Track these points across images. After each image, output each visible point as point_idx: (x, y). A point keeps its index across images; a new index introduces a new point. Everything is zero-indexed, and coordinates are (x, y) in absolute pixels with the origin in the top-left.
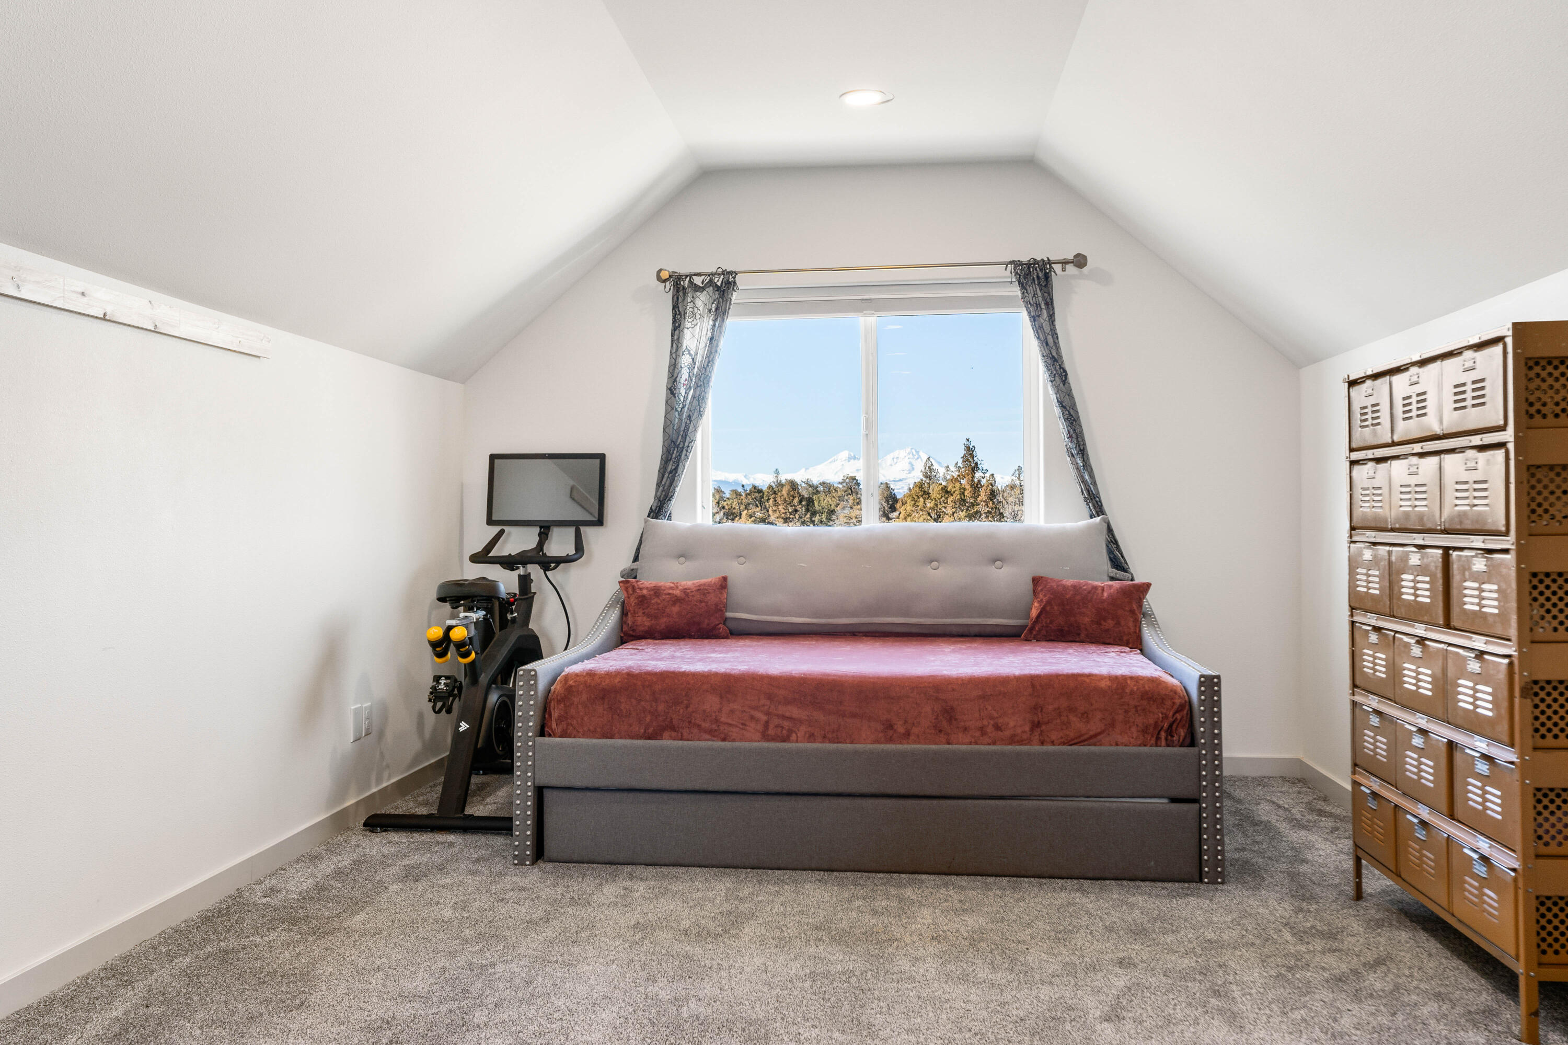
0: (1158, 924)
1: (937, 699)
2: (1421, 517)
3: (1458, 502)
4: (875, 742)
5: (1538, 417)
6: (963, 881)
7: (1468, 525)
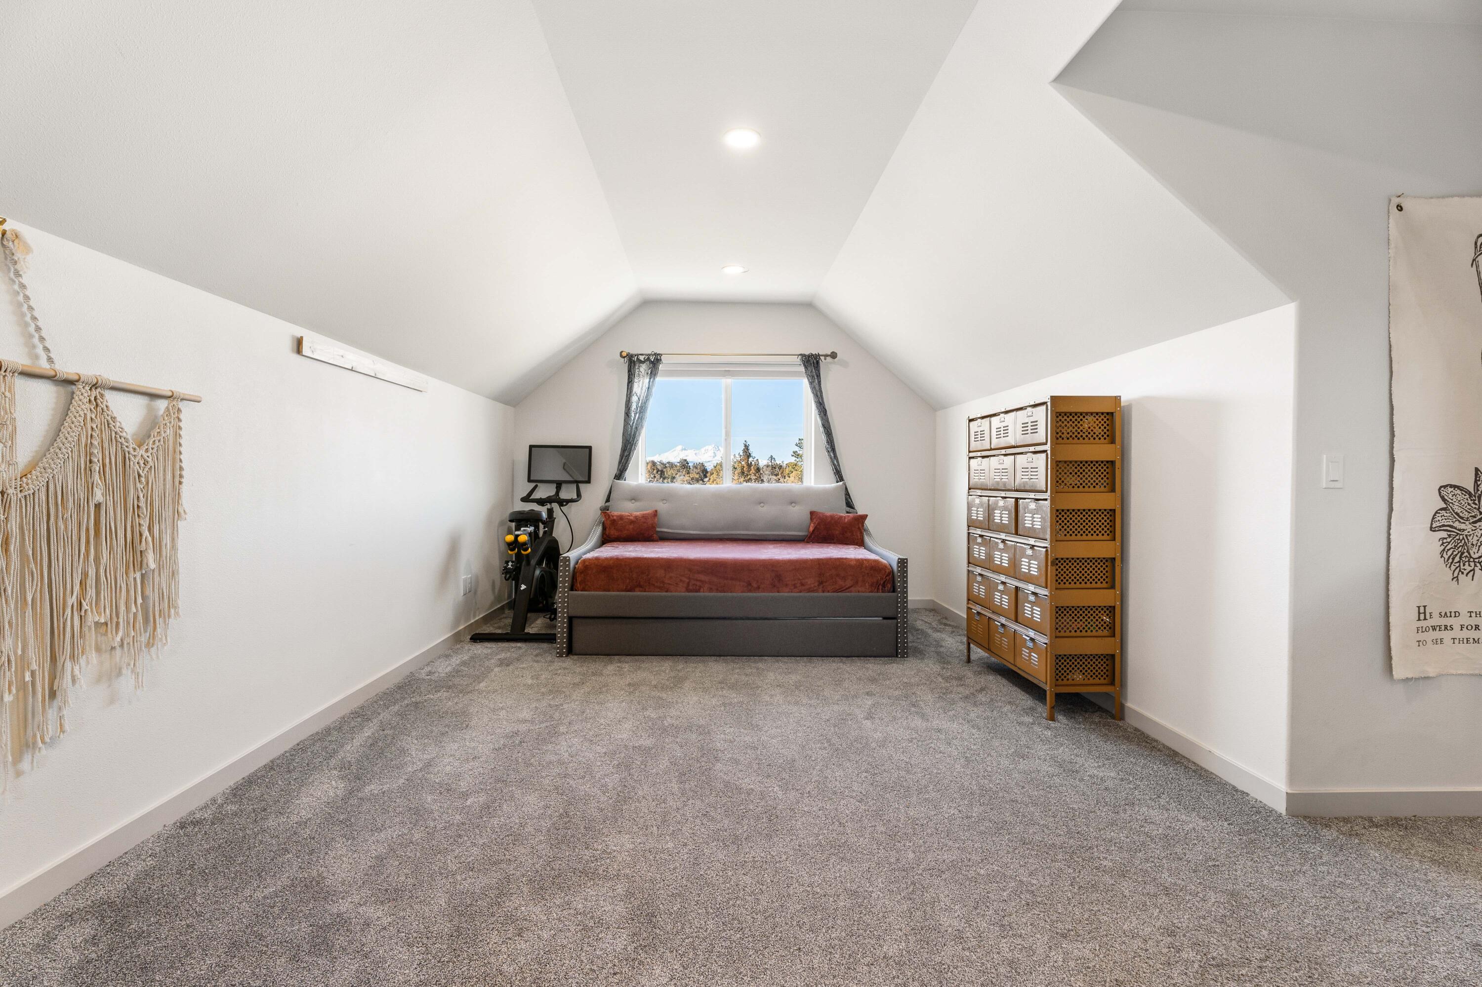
0: (881, 676)
1: (773, 570)
2: (1005, 484)
3: (1023, 477)
4: (742, 592)
5: (1060, 439)
6: (785, 659)
7: (1028, 488)
